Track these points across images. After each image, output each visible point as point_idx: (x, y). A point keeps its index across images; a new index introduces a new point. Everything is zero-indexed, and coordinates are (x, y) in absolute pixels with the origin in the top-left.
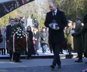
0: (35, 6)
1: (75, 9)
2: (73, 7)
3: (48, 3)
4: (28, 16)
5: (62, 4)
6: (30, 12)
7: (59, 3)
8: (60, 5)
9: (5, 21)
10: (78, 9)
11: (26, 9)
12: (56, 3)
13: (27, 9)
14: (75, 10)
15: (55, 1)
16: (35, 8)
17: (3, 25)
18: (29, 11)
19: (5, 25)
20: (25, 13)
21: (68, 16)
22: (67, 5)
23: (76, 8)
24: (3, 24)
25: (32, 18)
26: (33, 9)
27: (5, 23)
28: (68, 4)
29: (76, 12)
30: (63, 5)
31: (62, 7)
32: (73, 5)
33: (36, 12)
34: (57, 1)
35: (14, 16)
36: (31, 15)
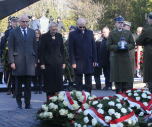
4: (41, 12)
6: (44, 5)
14: (124, 2)
25: (47, 17)
33: (54, 4)
36: (46, 10)
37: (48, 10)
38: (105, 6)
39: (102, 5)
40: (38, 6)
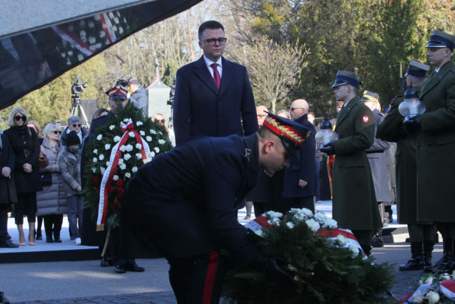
0: (177, 33)
1: (346, 42)
2: (340, 33)
3: (232, 18)
4: (151, 73)
5: (292, 20)
6: (159, 56)
7: (279, 18)
8: (280, 23)
9: (55, 97)
10: (360, 39)
11: (142, 45)
12: (269, 18)
13: (146, 46)
14: (349, 44)
15: (261, 8)
16: (179, 40)
17: (45, 113)
18: (155, 54)
19: (53, 113)
20: (137, 61)
21: (320, 71)
22: (314, 24)
23: (353, 36)
24: (47, 109)
25: (165, 83)
26: (167, 44)
27: (52, 104)
28: (316, 18)
29: (350, 53)
30: (298, 24)
31: (291, 34)
32: (340, 23)
33: (182, 55)
34: (271, 8)
35: (92, 73)
36: (163, 70)
37: (169, 67)
38: (303, 51)
39: (296, 51)
40: (143, 59)
